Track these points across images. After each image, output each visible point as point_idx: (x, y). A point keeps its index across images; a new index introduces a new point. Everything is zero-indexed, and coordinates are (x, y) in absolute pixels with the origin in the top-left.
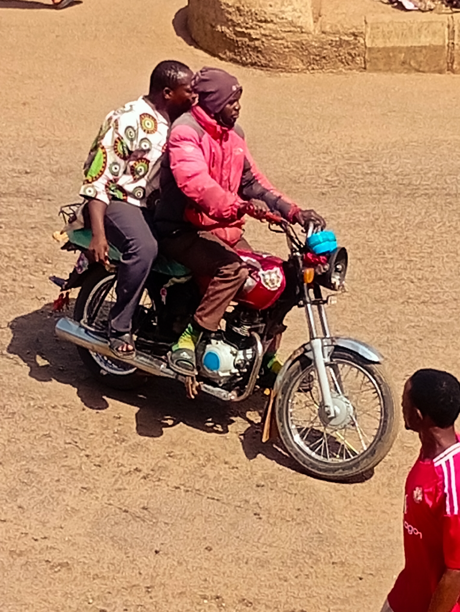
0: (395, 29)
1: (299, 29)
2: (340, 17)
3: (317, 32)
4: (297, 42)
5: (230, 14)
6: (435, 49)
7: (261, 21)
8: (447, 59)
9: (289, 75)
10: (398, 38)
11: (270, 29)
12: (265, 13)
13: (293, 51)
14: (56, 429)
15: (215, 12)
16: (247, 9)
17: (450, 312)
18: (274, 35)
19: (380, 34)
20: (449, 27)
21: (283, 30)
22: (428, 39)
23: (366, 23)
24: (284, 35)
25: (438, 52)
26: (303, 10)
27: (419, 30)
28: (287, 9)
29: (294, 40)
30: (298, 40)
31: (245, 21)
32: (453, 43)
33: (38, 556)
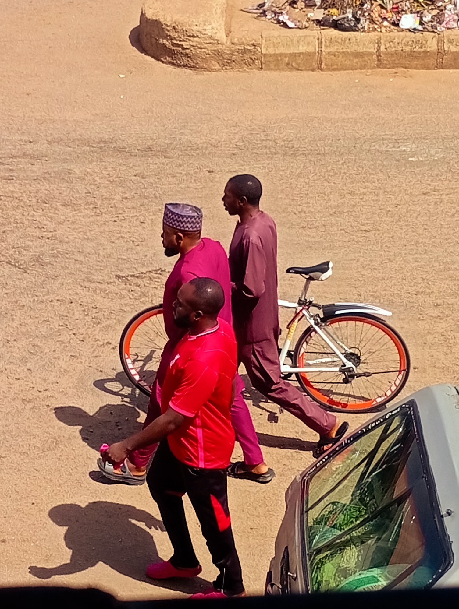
0: (282, 40)
1: (216, 42)
2: (244, 33)
3: (228, 43)
4: (215, 50)
5: (169, 31)
6: (309, 54)
7: (190, 36)
8: (317, 61)
9: (210, 73)
10: (284, 47)
11: (196, 42)
12: (193, 30)
13: (212, 57)
14: (53, 316)
15: (158, 30)
16: (180, 28)
17: (321, 234)
18: (199, 46)
19: (271, 44)
20: (318, 39)
21: (205, 42)
22: (305, 48)
23: (262, 37)
24: (206, 45)
25: (311, 57)
26: (219, 28)
27: (298, 42)
28: (207, 28)
29: (213, 49)
30: (216, 49)
31: (179, 36)
32: (321, 51)
33: (42, 403)
